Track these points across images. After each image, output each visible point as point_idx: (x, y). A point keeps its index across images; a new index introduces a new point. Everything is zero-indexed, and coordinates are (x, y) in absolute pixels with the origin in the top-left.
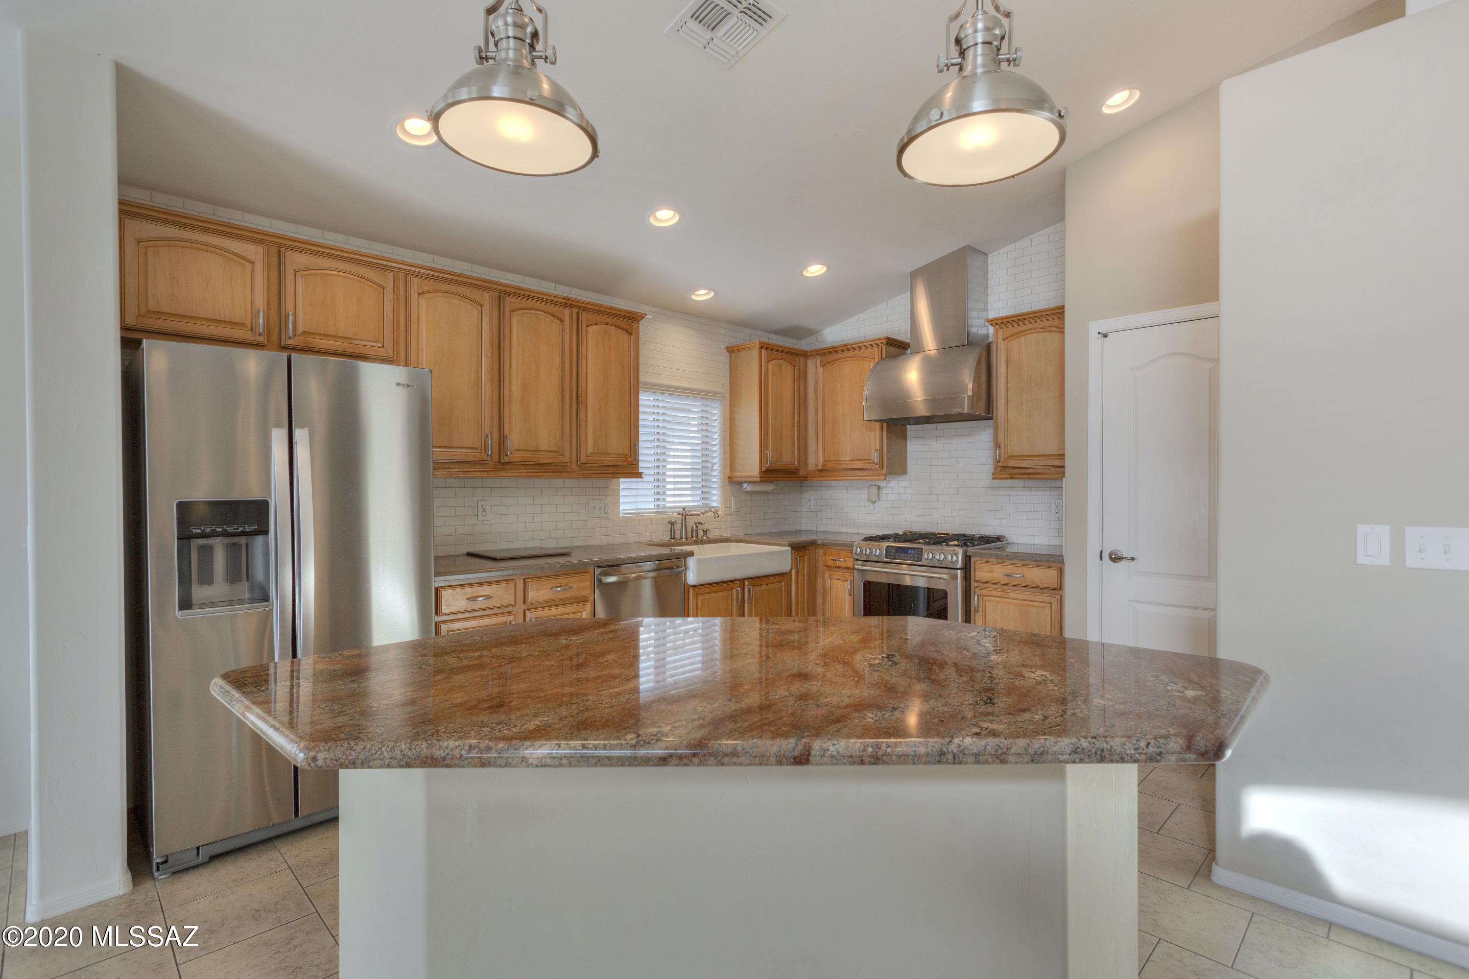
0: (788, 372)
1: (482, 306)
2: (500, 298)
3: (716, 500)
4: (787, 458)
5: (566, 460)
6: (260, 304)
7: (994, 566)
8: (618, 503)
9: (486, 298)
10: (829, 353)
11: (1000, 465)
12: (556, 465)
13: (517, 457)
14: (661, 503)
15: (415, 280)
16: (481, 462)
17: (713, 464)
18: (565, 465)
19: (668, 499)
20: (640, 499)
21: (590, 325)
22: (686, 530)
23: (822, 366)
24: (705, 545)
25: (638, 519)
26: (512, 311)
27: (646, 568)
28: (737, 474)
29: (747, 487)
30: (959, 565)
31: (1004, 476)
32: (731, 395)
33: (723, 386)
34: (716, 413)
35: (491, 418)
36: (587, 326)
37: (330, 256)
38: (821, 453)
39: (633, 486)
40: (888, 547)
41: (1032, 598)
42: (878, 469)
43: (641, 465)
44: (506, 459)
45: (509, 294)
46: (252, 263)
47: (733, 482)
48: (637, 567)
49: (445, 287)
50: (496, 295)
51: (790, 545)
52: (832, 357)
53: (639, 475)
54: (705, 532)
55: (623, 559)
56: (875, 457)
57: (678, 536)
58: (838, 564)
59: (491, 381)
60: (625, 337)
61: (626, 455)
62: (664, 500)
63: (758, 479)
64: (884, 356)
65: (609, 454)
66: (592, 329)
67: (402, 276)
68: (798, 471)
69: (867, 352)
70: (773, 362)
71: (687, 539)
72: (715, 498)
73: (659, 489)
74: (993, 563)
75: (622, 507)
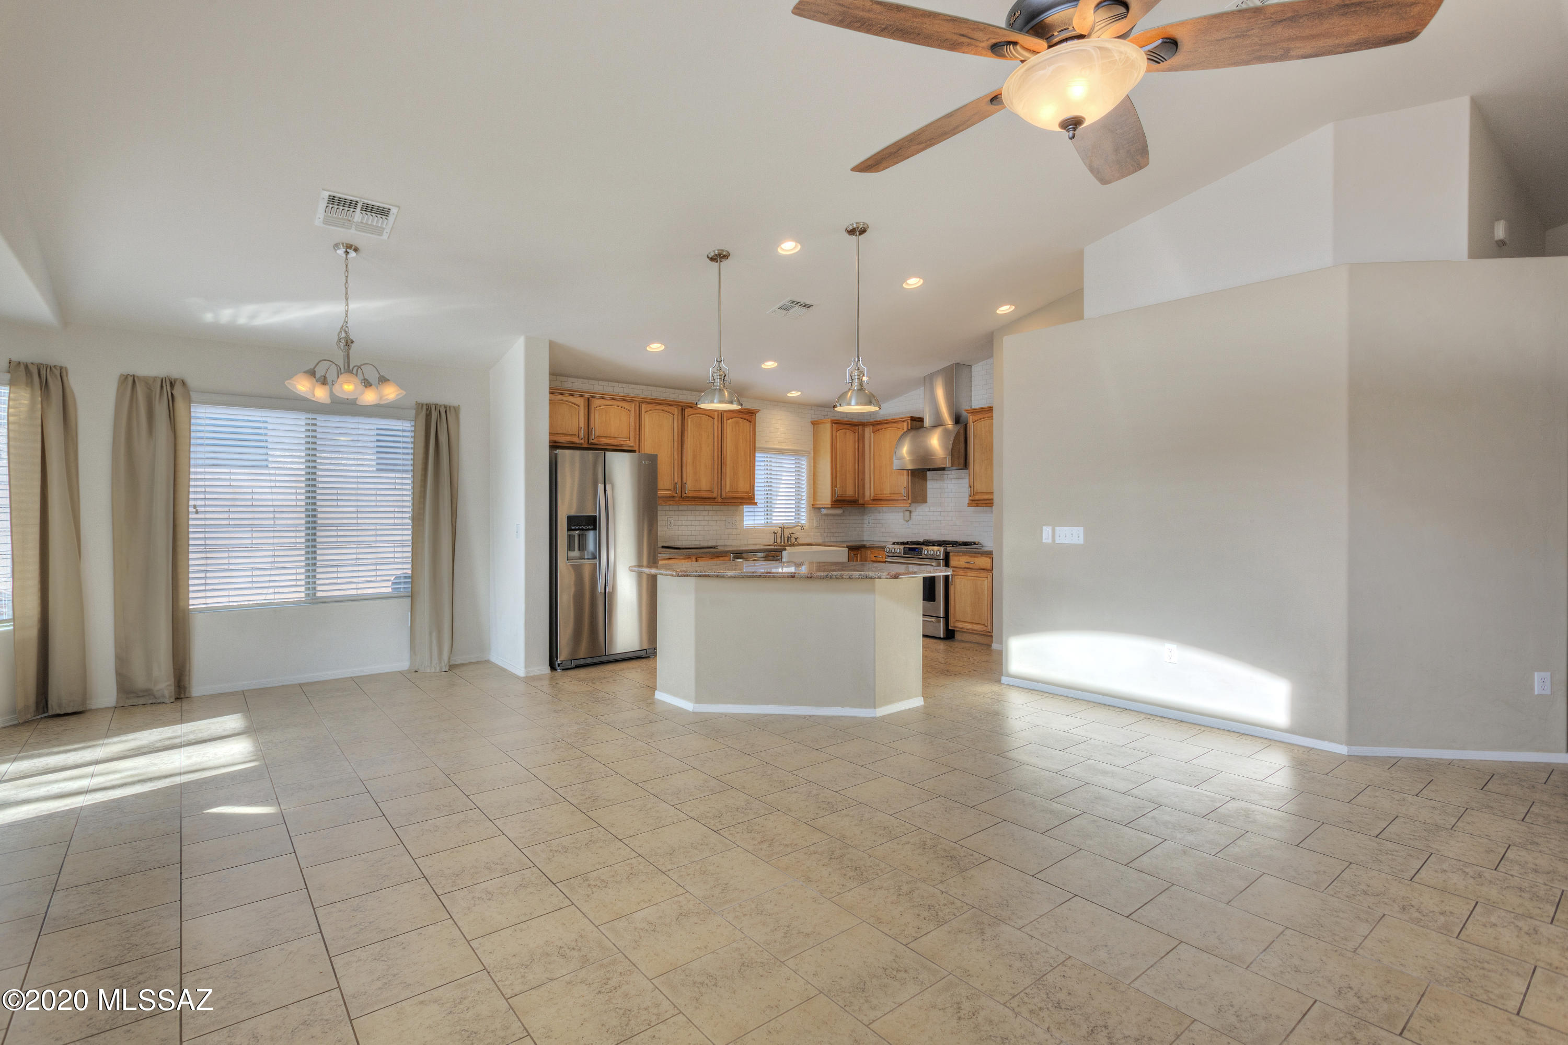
0: (850, 437)
1: (674, 415)
2: (682, 409)
3: (804, 519)
4: (850, 492)
5: (715, 495)
6: (582, 425)
7: (960, 558)
8: (743, 520)
9: (676, 411)
10: (878, 424)
11: (971, 498)
12: (709, 498)
13: (690, 494)
14: (769, 521)
15: (643, 406)
16: (673, 497)
17: (802, 496)
18: (714, 498)
19: (774, 518)
20: (756, 518)
21: (728, 419)
22: (784, 538)
23: (874, 432)
24: (796, 547)
25: (754, 530)
26: (688, 416)
27: (760, 556)
28: (818, 502)
29: (824, 511)
30: (941, 557)
31: (973, 505)
32: (814, 451)
33: (809, 447)
34: (804, 464)
35: (678, 474)
36: (727, 420)
37: (605, 399)
38: (872, 490)
39: (752, 510)
40: (905, 547)
41: (978, 575)
42: (904, 500)
43: (756, 497)
44: (685, 495)
45: (687, 407)
46: (579, 406)
47: (815, 508)
48: (754, 555)
49: (657, 407)
50: (680, 408)
51: (848, 547)
52: (879, 427)
53: (755, 504)
54: (796, 539)
55: (744, 550)
56: (904, 492)
57: (779, 541)
58: (879, 559)
59: (678, 454)
60: (748, 424)
61: (748, 492)
62: (771, 519)
63: (830, 506)
64: (909, 428)
65: (738, 492)
66: (729, 421)
67: (637, 403)
68: (858, 500)
69: (900, 425)
70: (838, 432)
71: (784, 543)
72: (803, 518)
73: (769, 510)
74: (960, 556)
75: (745, 523)
